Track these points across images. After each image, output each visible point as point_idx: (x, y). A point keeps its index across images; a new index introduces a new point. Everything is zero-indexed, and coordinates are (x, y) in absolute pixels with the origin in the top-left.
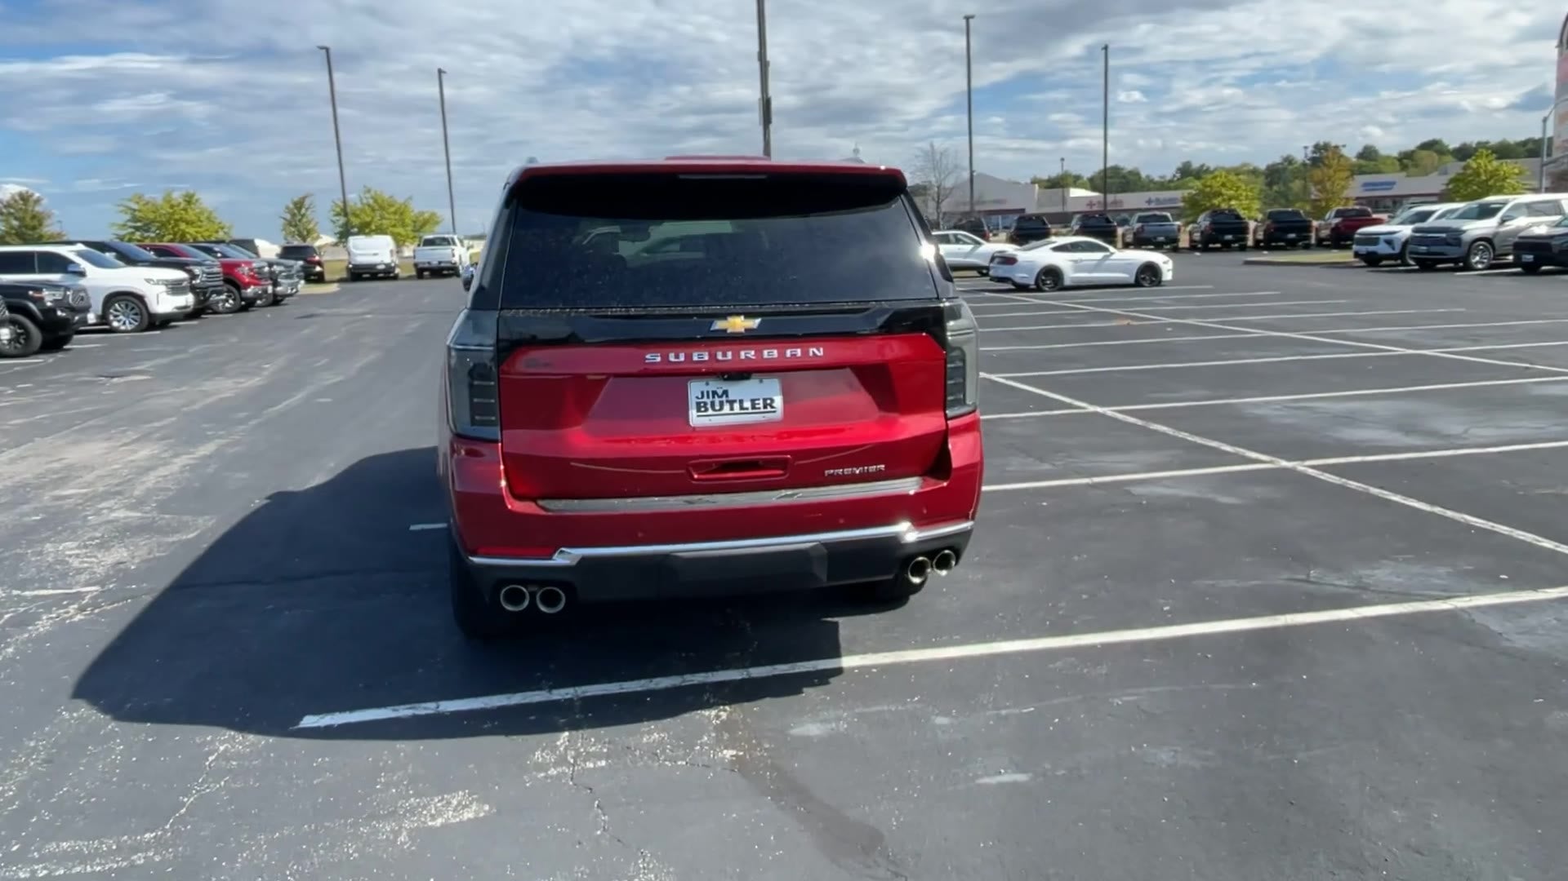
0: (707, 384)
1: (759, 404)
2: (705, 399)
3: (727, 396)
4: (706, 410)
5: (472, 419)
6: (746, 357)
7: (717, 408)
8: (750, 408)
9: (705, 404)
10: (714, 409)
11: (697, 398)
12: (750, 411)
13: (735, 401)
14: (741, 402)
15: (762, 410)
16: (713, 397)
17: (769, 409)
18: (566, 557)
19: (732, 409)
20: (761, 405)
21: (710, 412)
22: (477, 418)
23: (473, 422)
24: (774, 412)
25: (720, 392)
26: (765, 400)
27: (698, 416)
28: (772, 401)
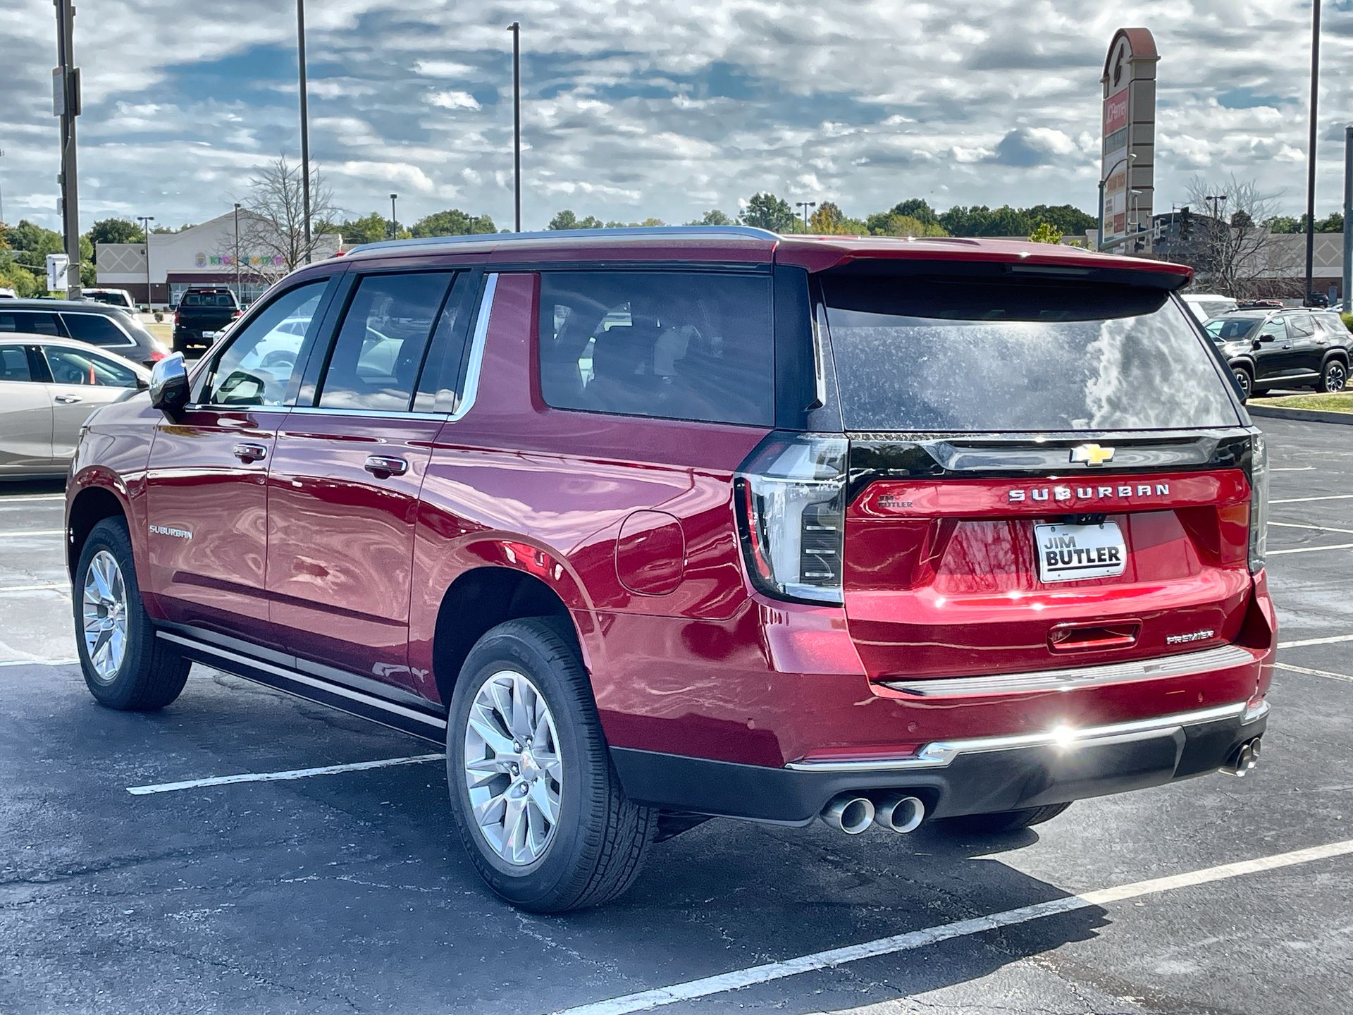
0: (1053, 529)
1: (1104, 555)
2: (1054, 549)
3: (1074, 546)
4: (1056, 563)
5: (802, 573)
6: (1105, 495)
7: (1066, 559)
8: (1097, 560)
9: (1055, 554)
10: (1064, 562)
11: (1046, 547)
12: (1097, 563)
13: (1082, 551)
14: (1088, 551)
15: (1108, 562)
16: (1062, 547)
17: (1114, 561)
18: (937, 754)
19: (1080, 561)
20: (1107, 557)
21: (1060, 565)
22: (807, 574)
23: (803, 579)
24: (1118, 565)
25: (1067, 539)
26: (1110, 550)
27: (1050, 570)
28: (1117, 552)
